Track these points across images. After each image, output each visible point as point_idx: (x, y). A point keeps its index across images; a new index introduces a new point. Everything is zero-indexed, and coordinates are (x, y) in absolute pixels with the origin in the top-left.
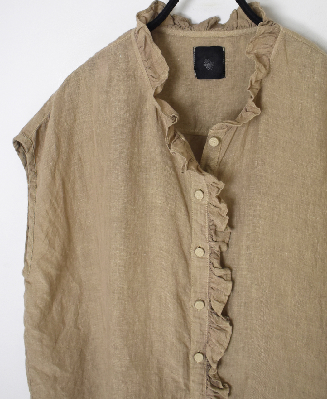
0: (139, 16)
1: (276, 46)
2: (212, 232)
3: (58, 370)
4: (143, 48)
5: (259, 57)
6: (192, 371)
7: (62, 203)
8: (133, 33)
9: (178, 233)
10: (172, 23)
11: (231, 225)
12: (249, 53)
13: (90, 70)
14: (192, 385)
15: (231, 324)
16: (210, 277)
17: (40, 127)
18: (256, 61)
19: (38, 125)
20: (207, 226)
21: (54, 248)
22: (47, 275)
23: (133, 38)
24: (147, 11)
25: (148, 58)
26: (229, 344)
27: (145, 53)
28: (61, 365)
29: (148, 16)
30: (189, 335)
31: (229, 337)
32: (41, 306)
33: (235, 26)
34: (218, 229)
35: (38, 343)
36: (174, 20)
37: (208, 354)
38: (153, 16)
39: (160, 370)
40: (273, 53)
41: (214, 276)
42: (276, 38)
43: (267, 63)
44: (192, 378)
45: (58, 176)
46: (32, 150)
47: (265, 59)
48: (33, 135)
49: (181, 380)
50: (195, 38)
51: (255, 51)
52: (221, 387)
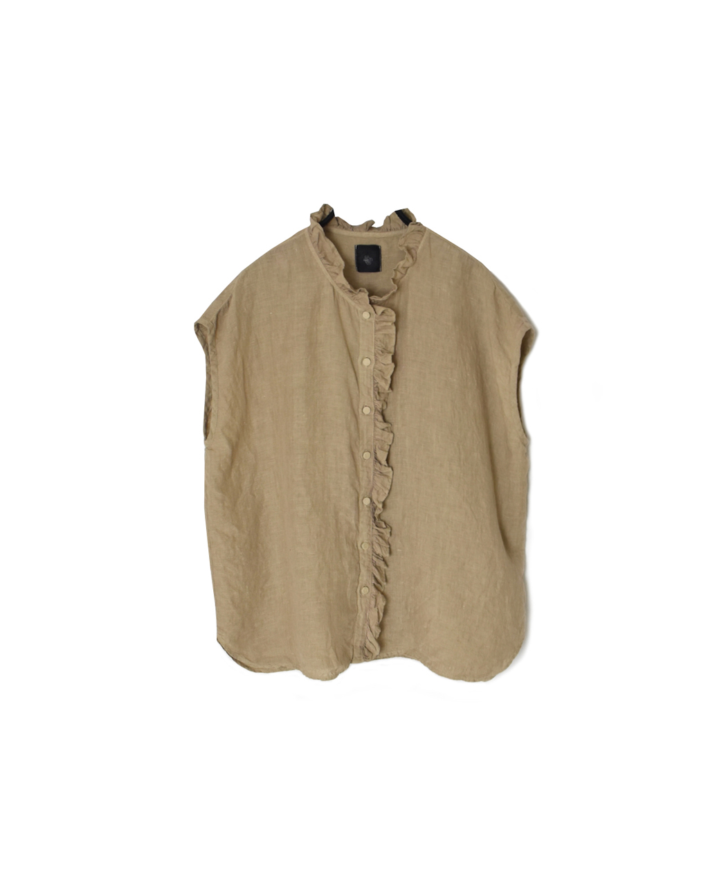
0: (312, 216)
1: (422, 242)
2: (376, 393)
3: (237, 530)
4: (316, 243)
5: (409, 250)
6: (361, 514)
7: (242, 378)
8: (306, 231)
9: (350, 395)
10: (336, 223)
11: (391, 387)
12: (401, 246)
13: (268, 262)
14: (361, 526)
15: (392, 469)
16: (375, 430)
17: (219, 312)
18: (407, 252)
19: (218, 310)
20: (372, 388)
21: (235, 418)
22: (230, 441)
23: (307, 236)
24: (318, 213)
25: (321, 251)
26: (391, 486)
27: (319, 247)
28: (239, 527)
29: (319, 217)
30: (359, 481)
31: (390, 481)
32: (223, 469)
33: (389, 228)
34: (380, 391)
35: (221, 504)
36: (337, 221)
37: (374, 497)
38: (323, 217)
39: (336, 513)
40: (420, 247)
41: (378, 429)
42: (423, 236)
43: (414, 255)
44: (361, 520)
45: (239, 355)
46: (213, 332)
47: (413, 251)
48: (214, 317)
49: (353, 522)
50: (355, 237)
51: (406, 245)
52: (384, 526)
